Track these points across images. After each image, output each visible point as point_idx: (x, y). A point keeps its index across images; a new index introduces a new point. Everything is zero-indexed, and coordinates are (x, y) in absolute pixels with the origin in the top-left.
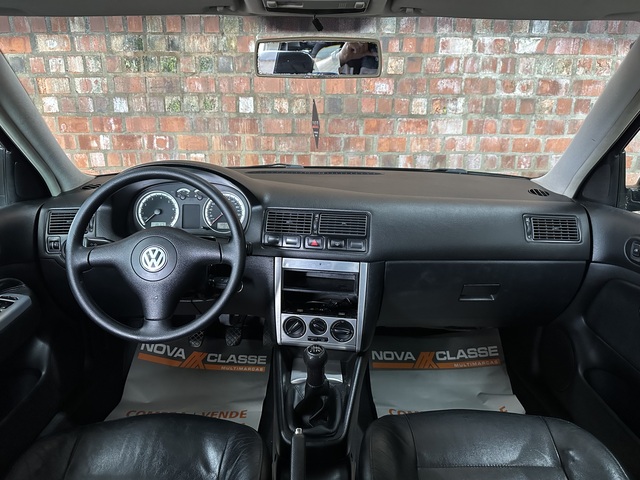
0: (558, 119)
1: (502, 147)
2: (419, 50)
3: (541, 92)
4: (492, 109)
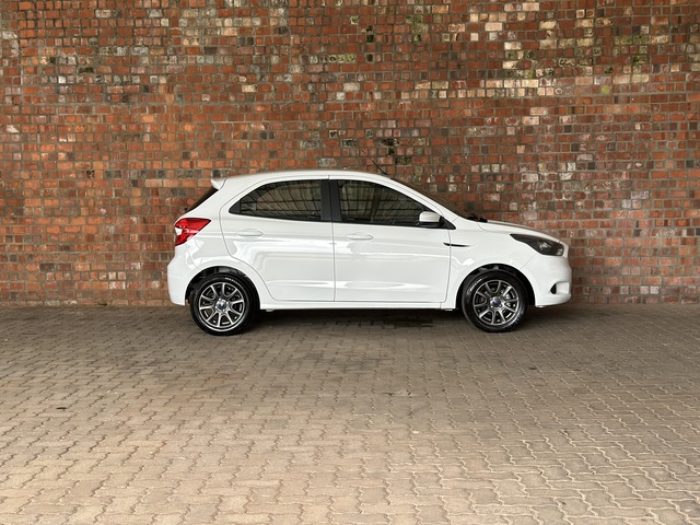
1: (559, 226)
2: (511, 180)
3: (575, 198)
4: (551, 207)
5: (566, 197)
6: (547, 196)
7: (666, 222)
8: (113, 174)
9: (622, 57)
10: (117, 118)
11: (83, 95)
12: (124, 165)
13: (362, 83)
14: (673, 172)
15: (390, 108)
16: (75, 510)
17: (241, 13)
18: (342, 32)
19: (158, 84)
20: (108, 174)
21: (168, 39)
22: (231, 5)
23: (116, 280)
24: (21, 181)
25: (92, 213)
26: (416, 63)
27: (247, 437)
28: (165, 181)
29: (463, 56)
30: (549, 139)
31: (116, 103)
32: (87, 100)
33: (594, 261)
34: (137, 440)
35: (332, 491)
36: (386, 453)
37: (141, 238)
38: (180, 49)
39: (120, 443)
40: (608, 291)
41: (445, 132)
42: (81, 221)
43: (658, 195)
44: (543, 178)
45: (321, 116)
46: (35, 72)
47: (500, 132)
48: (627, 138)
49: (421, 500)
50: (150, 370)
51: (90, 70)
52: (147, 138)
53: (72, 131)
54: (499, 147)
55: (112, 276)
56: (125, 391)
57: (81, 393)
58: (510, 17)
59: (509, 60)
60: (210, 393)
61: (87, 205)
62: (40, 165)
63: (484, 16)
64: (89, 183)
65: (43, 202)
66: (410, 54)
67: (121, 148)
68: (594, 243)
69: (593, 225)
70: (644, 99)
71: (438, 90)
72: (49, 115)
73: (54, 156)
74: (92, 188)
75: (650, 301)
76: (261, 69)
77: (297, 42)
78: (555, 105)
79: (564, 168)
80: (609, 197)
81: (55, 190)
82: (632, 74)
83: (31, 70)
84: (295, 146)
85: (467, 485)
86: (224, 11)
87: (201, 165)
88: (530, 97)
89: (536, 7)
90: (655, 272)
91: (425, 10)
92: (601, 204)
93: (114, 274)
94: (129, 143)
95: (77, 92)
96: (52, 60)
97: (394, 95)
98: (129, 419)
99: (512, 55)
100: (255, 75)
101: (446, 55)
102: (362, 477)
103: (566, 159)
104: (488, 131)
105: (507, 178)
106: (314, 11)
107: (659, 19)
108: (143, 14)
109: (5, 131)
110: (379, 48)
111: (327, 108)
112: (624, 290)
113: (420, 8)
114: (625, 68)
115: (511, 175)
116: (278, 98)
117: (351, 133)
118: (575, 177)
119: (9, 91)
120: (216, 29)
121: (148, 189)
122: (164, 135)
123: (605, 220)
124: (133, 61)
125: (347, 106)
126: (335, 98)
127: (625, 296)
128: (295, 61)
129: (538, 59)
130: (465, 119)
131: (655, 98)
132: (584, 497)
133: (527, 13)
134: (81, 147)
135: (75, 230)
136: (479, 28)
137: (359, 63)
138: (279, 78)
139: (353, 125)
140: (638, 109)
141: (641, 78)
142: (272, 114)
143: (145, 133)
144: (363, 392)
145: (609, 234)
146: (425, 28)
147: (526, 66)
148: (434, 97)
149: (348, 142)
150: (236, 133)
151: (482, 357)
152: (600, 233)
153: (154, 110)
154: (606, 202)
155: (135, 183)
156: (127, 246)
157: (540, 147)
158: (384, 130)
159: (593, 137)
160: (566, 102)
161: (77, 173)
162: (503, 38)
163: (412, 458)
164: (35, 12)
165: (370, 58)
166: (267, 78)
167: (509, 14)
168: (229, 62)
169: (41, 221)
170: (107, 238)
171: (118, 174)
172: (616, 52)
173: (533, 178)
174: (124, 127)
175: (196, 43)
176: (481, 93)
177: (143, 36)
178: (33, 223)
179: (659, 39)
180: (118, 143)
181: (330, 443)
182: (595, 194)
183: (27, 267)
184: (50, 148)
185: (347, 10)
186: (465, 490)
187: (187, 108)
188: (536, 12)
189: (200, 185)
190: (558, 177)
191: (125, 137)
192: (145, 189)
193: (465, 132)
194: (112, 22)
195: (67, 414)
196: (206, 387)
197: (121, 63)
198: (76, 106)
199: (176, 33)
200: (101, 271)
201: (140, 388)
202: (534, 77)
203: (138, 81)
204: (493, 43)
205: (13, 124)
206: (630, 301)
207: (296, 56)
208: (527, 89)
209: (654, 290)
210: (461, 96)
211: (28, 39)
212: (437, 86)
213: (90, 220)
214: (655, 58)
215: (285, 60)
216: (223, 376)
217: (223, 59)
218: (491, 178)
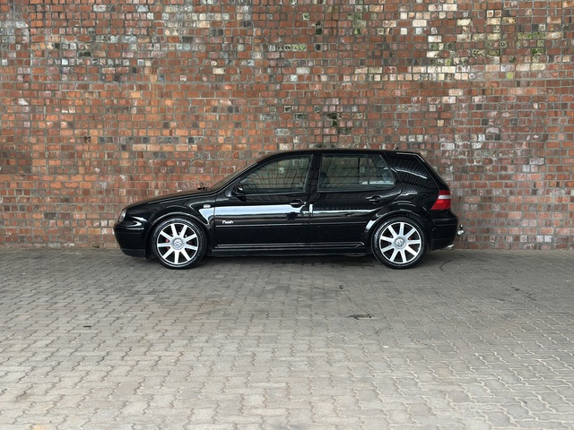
0: (493, 174)
1: (471, 186)
2: (433, 148)
3: (485, 163)
4: (465, 170)
5: (477, 162)
6: (462, 161)
7: (558, 183)
8: (106, 140)
9: (523, 49)
10: (110, 93)
11: (82, 75)
12: (115, 133)
13: (311, 68)
14: (564, 143)
15: (334, 88)
16: (125, 405)
17: (212, 10)
18: (295, 26)
19: (144, 67)
20: (102, 140)
21: (153, 30)
22: (205, 3)
23: (107, 227)
24: (30, 145)
25: (88, 172)
26: (356, 52)
27: (249, 349)
28: (148, 146)
29: (395, 47)
30: (464, 115)
31: (109, 82)
32: (86, 79)
33: (499, 215)
34: (158, 351)
35: (333, 392)
36: (367, 362)
37: (129, 193)
38: (162, 38)
39: (145, 353)
40: (511, 239)
41: (379, 109)
42: (79, 178)
43: (551, 161)
44: (458, 147)
45: (277, 94)
46: (43, 56)
47: (424, 109)
48: (527, 115)
49: (406, 399)
50: (151, 297)
51: (88, 54)
52: (134, 111)
53: (73, 105)
54: (422, 121)
55: (104, 223)
56: (136, 313)
57: (101, 315)
58: (433, 16)
59: (432, 50)
60: (206, 315)
61: (84, 165)
62: (46, 131)
63: (412, 14)
64: (86, 147)
65: (47, 162)
66: (351, 44)
67: (113, 118)
68: (499, 200)
69: (498, 186)
70: (541, 83)
71: (374, 74)
72: (54, 91)
73: (57, 125)
74: (89, 151)
75: (544, 247)
76: (229, 55)
77: (259, 33)
78: (469, 88)
79: (475, 139)
80: (512, 163)
81: (58, 152)
82: (531, 63)
83: (39, 53)
84: (256, 118)
85: (441, 388)
86: (199, 7)
87: (178, 133)
88: (448, 80)
89: (454, 8)
90: (549, 224)
91: (364, 9)
92: (506, 169)
93: (106, 222)
94: (119, 114)
95: (76, 71)
96: (57, 46)
97: (337, 77)
98: (146, 335)
99: (434, 47)
100: (224, 60)
101: (381, 46)
102: (353, 382)
103: (477, 131)
104: (414, 108)
105: (429, 147)
106: (272, 8)
107: (553, 19)
108: (132, 9)
109: (17, 103)
110: (326, 40)
111: (283, 87)
112: (523, 238)
113: (360, 7)
114: (526, 58)
115: (433, 144)
116: (243, 78)
117: (302, 109)
118: (485, 147)
119: (20, 70)
120: (193, 22)
121: (135, 152)
122: (148, 109)
123: (509, 182)
124: (124, 47)
125: (299, 87)
126: (289, 80)
127: (524, 243)
128: (257, 49)
129: (455, 50)
130: (395, 98)
131: (549, 82)
132: (540, 398)
133: (447, 12)
134: (80, 118)
135: (74, 185)
136: (408, 24)
137: (309, 51)
138: (243, 63)
139: (303, 102)
140: (536, 92)
141: (539, 66)
142: (237, 93)
143: (132, 106)
144: (333, 316)
145: (511, 193)
146: (364, 23)
147: (446, 55)
148: (370, 79)
149: (299, 116)
150: (208, 108)
151: (420, 289)
152: (504, 192)
153: (140, 88)
154: (509, 167)
155: (124, 148)
156: (117, 198)
157: (456, 121)
158: (329, 106)
159: (500, 113)
160: (477, 85)
161: (76, 139)
162: (427, 33)
163: (389, 366)
164: (43, 7)
165: (318, 47)
166: (234, 62)
167: (432, 13)
168: (203, 48)
169: (46, 178)
170: (100, 192)
171: (110, 140)
172: (519, 44)
173: (450, 146)
174: (115, 102)
175: (175, 34)
176: (409, 77)
177: (132, 27)
178: (39, 179)
179: (554, 35)
180: (110, 115)
181: (317, 354)
182: (500, 160)
183: (34, 216)
184: (54, 118)
185: (300, 8)
186: (441, 391)
187: (167, 86)
188: (454, 12)
189: (178, 149)
190: (471, 145)
191: (116, 109)
192: (132, 153)
193: (395, 109)
194: (107, 16)
195: (93, 331)
196: (201, 311)
197: (113, 49)
198: (76, 84)
199: (159, 24)
200: (95, 219)
201: (147, 312)
202: (452, 65)
203: (128, 64)
204: (419, 37)
205: (24, 97)
206: (528, 248)
207: (258, 45)
208: (446, 74)
209: (548, 239)
210: (392, 79)
211: (37, 28)
212: (372, 70)
213: (87, 178)
214: (550, 51)
215: (248, 48)
216: (213, 302)
217: (197, 46)
218: (416, 146)
